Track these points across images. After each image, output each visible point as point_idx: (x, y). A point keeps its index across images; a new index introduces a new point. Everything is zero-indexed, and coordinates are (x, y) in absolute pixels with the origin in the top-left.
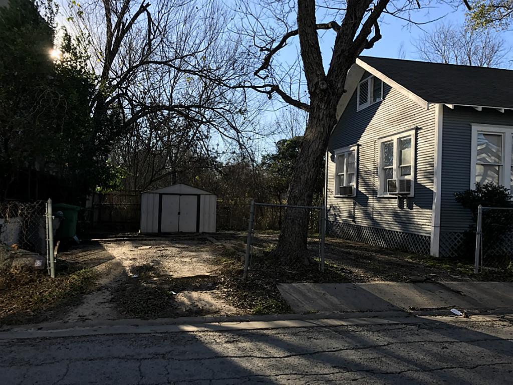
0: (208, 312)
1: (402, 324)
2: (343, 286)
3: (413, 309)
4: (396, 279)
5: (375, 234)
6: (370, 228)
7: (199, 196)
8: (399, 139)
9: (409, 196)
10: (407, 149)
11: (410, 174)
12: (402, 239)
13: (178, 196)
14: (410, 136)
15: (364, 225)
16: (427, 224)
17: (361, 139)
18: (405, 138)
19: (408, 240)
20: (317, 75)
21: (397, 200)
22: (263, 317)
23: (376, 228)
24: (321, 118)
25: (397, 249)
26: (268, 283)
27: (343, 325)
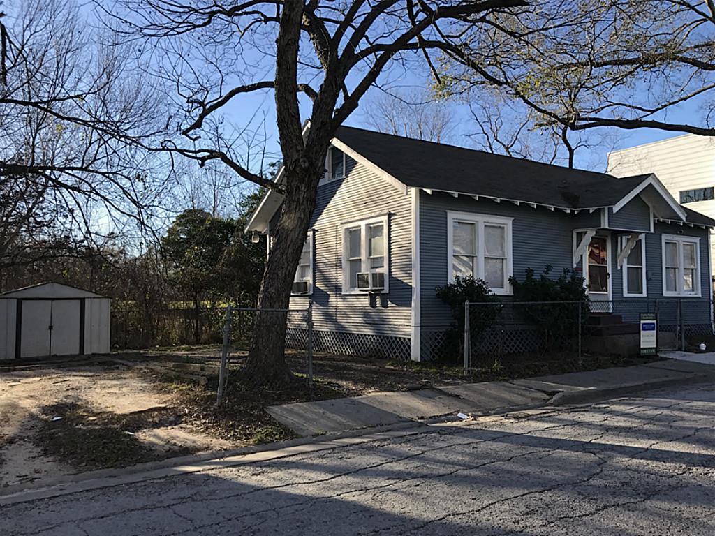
0: (198, 449)
1: (421, 433)
2: (340, 401)
3: (422, 418)
4: (391, 388)
5: (339, 339)
6: (333, 332)
7: (82, 301)
8: (368, 225)
9: (382, 292)
10: (377, 237)
11: (383, 267)
12: (376, 343)
13: (50, 302)
14: (382, 222)
15: (325, 329)
16: (406, 324)
17: (318, 223)
18: (375, 225)
19: (383, 344)
20: (297, 151)
21: (367, 297)
22: (269, 446)
23: (341, 333)
24: (301, 202)
25: (371, 356)
26: (252, 409)
27: (364, 442)
